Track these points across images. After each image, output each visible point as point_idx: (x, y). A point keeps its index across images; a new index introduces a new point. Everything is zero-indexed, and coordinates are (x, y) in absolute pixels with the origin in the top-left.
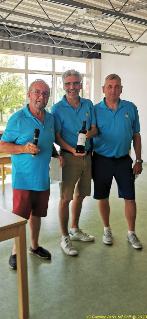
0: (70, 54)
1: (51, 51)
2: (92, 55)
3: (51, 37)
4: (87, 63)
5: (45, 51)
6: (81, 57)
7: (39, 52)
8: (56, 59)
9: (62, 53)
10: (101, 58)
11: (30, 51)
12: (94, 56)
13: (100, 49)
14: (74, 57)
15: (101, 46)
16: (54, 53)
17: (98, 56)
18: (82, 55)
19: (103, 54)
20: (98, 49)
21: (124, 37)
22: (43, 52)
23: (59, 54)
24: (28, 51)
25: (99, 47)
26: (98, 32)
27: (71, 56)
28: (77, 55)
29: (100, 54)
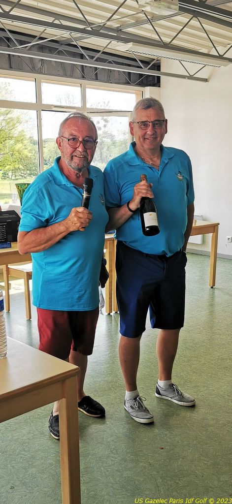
0: (109, 78)
1: (78, 72)
2: (145, 82)
4: (136, 94)
5: (68, 73)
6: (128, 83)
7: (59, 75)
8: (88, 88)
9: (95, 76)
10: (160, 87)
11: (43, 72)
12: (149, 83)
13: (159, 70)
14: (116, 83)
15: (160, 66)
16: (83, 77)
17: (156, 83)
18: (129, 80)
19: (163, 78)
20: (156, 70)
22: (65, 75)
23: (91, 79)
24: (41, 73)
25: (157, 67)
27: (111, 83)
28: (121, 81)
29: (159, 78)
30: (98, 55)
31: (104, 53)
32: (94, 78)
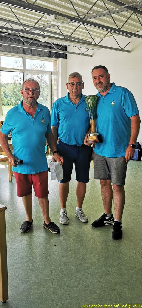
0: (39, 54)
1: (22, 51)
2: (58, 55)
3: (21, 39)
4: (54, 62)
5: (16, 51)
6: (49, 56)
7: (10, 52)
8: (27, 59)
9: (31, 53)
10: (66, 58)
12: (61, 56)
13: (66, 50)
14: (42, 56)
15: (67, 47)
16: (24, 53)
17: (65, 56)
18: (50, 55)
19: (68, 55)
20: (64, 50)
21: (88, 40)
22: (14, 52)
23: (29, 54)
25: (65, 48)
26: (64, 36)
27: (40, 56)
28: (45, 55)
29: (66, 54)
30: (32, 41)
31: (35, 40)
32: (30, 53)
